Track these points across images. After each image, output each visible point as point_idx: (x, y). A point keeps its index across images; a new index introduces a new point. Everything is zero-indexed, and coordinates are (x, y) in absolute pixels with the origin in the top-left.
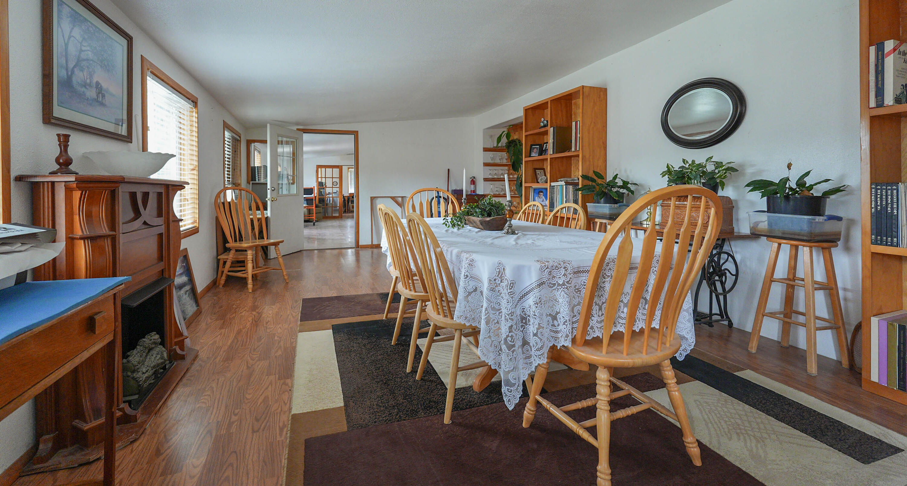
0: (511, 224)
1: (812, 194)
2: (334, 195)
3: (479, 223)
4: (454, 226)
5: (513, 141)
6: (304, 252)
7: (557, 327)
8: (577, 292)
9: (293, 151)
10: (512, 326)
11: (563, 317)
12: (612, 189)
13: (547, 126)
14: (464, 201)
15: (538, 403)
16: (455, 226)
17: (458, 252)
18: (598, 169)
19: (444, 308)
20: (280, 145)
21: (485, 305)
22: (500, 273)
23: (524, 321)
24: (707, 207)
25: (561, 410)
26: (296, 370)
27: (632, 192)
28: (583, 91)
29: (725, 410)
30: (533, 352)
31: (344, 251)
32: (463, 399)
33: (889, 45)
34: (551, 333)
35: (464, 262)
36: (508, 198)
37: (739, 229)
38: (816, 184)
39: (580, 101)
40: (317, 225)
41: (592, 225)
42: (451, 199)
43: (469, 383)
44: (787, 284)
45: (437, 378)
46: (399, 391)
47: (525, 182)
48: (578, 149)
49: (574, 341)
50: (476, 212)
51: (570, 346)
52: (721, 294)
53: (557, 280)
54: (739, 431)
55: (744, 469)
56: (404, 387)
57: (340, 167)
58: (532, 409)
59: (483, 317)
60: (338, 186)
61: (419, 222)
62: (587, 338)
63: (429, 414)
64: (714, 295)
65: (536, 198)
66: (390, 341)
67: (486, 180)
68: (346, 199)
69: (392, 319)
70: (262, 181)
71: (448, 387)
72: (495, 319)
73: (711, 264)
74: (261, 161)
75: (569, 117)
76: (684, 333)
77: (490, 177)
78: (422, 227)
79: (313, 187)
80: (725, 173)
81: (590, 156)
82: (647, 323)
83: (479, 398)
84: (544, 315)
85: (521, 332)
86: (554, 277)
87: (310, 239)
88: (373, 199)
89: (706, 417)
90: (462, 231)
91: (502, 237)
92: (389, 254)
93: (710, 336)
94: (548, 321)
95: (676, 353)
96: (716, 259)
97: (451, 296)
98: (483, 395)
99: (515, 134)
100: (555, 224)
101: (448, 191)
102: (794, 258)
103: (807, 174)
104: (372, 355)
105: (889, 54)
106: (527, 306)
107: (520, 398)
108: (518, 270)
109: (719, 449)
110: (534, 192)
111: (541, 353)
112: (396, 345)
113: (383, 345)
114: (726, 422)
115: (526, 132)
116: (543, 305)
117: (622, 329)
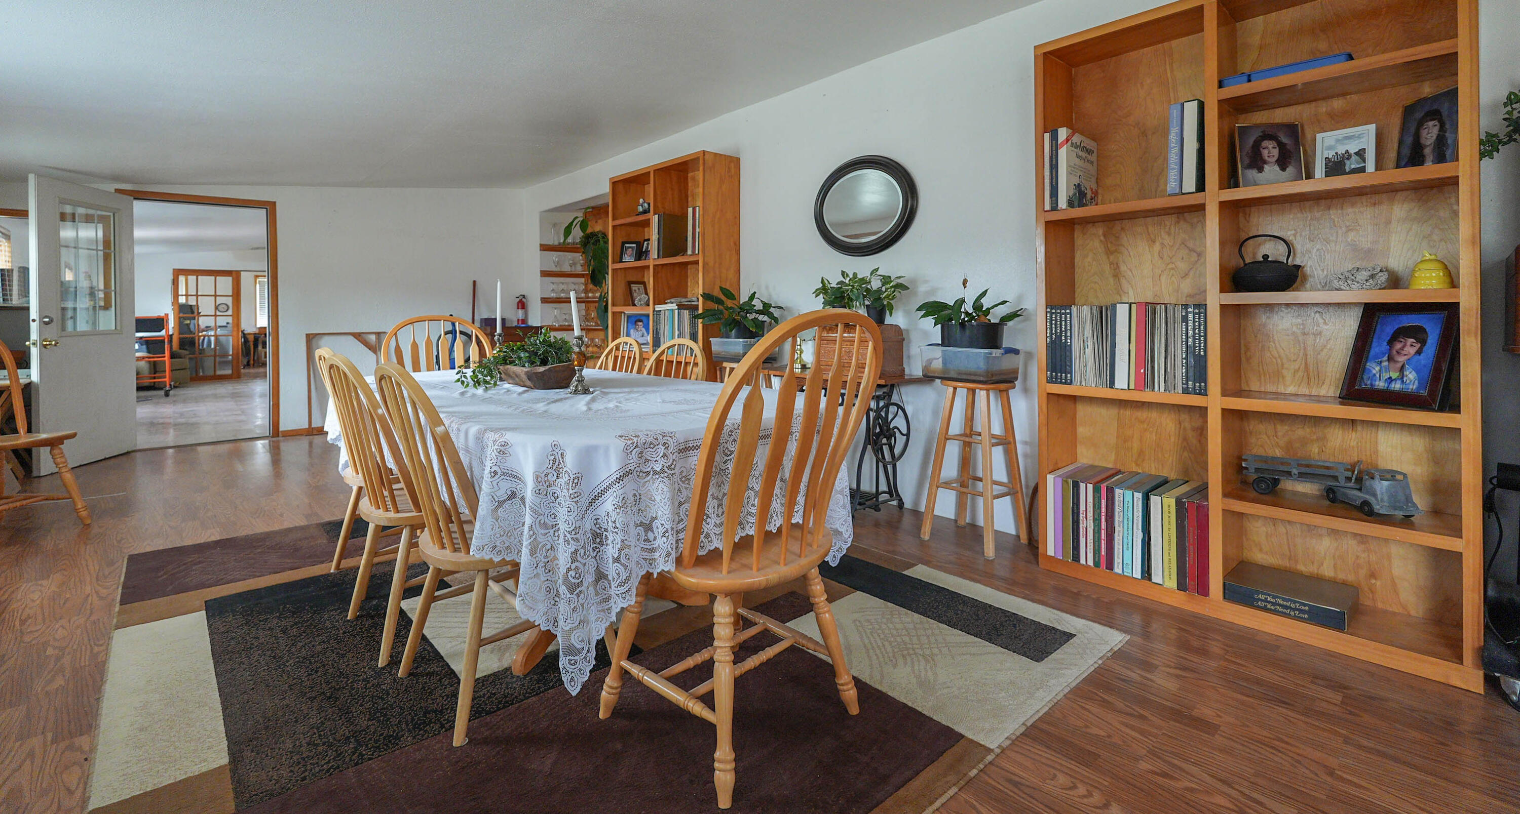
0: (582, 376)
1: (989, 320)
2: (219, 331)
3: (524, 377)
4: (477, 383)
5: (593, 235)
6: (138, 454)
7: (653, 542)
8: (683, 482)
9: (104, 235)
10: (576, 551)
11: (662, 525)
12: (748, 315)
13: (649, 212)
14: (498, 339)
15: (625, 675)
16: (479, 384)
17: (479, 432)
18: (728, 284)
19: (454, 535)
20: (69, 224)
21: (528, 520)
22: (555, 463)
23: (598, 540)
24: (863, 342)
25: (661, 676)
26: (104, 712)
27: (776, 320)
28: (704, 160)
29: (891, 626)
30: (613, 591)
31: (244, 445)
32: (491, 693)
33: (1063, 133)
34: (643, 553)
35: (489, 448)
36: (577, 332)
37: (911, 371)
38: (993, 307)
39: (699, 175)
40: (175, 395)
41: (718, 373)
42: (476, 336)
43: (506, 664)
44: (964, 442)
45: (442, 666)
46: (361, 705)
47: (613, 305)
48: (697, 252)
49: (679, 561)
50: (520, 358)
51: (673, 570)
52: (889, 463)
53: (652, 465)
54: (905, 652)
55: (910, 704)
56: (373, 697)
57: (235, 275)
58: (616, 685)
59: (525, 543)
60: (230, 312)
61: (400, 380)
62: (700, 553)
63: (423, 736)
64: (881, 464)
65: (632, 331)
66: (344, 614)
67: (545, 300)
68: (251, 338)
69: (351, 569)
70: (15, 301)
71: (462, 677)
72: (547, 542)
73: (877, 422)
74: (11, 257)
75: (684, 199)
76: (837, 526)
77: (553, 295)
78: (407, 390)
79: (162, 315)
80: (893, 292)
81: (715, 263)
82: (786, 517)
83: (523, 685)
84: (632, 526)
85: (593, 560)
86: (647, 461)
87: (153, 425)
88: (311, 340)
89: (867, 641)
90: (494, 392)
91: (565, 399)
92: (342, 445)
93: (877, 524)
94: (639, 534)
95: (826, 555)
96: (883, 414)
97: (467, 512)
98: (531, 679)
99: (596, 222)
100: (658, 373)
101: (473, 323)
102: (971, 405)
103: (984, 294)
104: (301, 648)
105: (1062, 144)
106: (603, 514)
107: (591, 672)
108: (588, 454)
109: (881, 683)
110: (628, 322)
111: (627, 589)
112: (357, 618)
113: (328, 624)
114: (890, 643)
115: (614, 219)
116: (629, 508)
117: (751, 533)
